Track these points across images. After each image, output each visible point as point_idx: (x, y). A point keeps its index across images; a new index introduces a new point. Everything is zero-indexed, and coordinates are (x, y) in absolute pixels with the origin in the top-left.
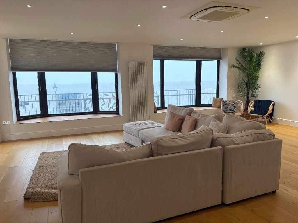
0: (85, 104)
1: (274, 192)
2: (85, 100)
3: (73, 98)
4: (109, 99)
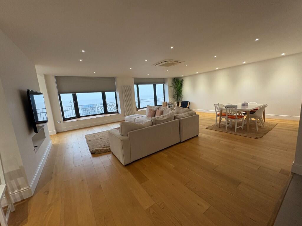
0: (98, 110)
1: (197, 136)
2: (98, 108)
3: (91, 107)
4: (111, 106)
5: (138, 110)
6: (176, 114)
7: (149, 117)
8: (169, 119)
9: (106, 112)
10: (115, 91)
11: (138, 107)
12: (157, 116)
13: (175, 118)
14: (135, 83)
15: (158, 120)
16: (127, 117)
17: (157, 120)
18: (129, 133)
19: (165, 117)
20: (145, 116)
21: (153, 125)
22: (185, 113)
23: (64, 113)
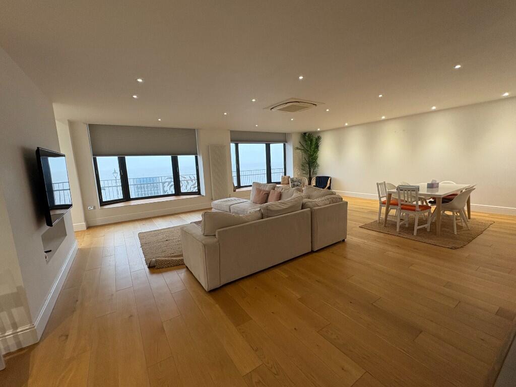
0: (164, 187)
1: (344, 240)
2: (163, 183)
3: (151, 181)
4: (187, 181)
5: (237, 190)
6: (305, 200)
7: (255, 203)
8: (292, 208)
9: (178, 192)
10: (195, 153)
11: (236, 185)
12: (272, 202)
13: (303, 206)
14: (232, 141)
15: (271, 208)
16: (216, 202)
17: (271, 210)
18: (219, 232)
19: (285, 204)
20: (249, 201)
21: (262, 218)
22: (323, 198)
23: (102, 191)
